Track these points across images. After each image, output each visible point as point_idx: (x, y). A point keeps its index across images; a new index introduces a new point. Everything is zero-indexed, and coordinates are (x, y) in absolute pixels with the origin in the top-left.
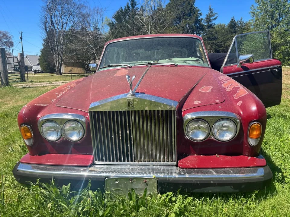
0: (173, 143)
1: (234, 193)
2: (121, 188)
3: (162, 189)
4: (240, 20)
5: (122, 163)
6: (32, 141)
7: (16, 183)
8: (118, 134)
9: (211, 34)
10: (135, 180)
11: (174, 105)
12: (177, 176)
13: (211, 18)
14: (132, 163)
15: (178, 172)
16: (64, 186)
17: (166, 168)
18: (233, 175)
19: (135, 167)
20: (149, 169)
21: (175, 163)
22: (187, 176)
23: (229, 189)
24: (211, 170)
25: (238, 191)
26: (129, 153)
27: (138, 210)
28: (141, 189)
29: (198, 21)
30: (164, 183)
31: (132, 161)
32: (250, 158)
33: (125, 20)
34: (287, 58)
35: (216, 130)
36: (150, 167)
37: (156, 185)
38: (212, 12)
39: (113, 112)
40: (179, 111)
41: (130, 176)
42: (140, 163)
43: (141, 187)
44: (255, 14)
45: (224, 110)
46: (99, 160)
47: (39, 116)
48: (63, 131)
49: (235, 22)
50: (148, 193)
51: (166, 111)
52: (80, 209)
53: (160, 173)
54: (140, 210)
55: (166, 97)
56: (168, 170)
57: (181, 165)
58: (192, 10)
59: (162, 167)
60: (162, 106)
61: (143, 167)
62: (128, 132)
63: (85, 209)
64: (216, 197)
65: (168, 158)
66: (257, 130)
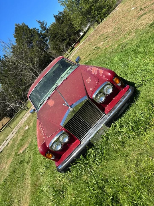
0: (98, 109)
1: (129, 105)
2: (97, 138)
3: (108, 126)
4: (59, 13)
5: (89, 131)
6: (54, 156)
7: (63, 174)
8: (79, 124)
9: (52, 34)
10: (98, 132)
11: (86, 98)
12: (109, 117)
13: (44, 26)
14: (92, 128)
15: (108, 116)
16: (80, 157)
17: (103, 118)
18: (124, 100)
19: (94, 128)
20: (99, 124)
21: (104, 114)
22: (112, 114)
23: (126, 105)
24: (116, 105)
25: (129, 103)
26: (88, 126)
27: (109, 139)
28: (103, 132)
29: (40, 35)
30: (108, 123)
31: (91, 128)
32: (123, 89)
33: (3, 71)
34: (100, 11)
35: (106, 92)
36: (98, 123)
37: (106, 127)
38: (41, 23)
39: (71, 119)
40: (89, 98)
41: (96, 132)
42: (94, 125)
43: (102, 132)
44: (64, 4)
45: (102, 83)
46: (81, 138)
47: (47, 146)
48: (60, 142)
49: (58, 16)
50: (106, 131)
51: (86, 102)
52: (93, 156)
53: (103, 122)
54: (109, 138)
55: (81, 98)
56: (104, 118)
57: (107, 113)
58: (31, 31)
59: (102, 119)
60: (83, 102)
61: (97, 126)
62: (81, 120)
63: (94, 155)
64: (126, 111)
65: (101, 115)
66: (117, 80)
